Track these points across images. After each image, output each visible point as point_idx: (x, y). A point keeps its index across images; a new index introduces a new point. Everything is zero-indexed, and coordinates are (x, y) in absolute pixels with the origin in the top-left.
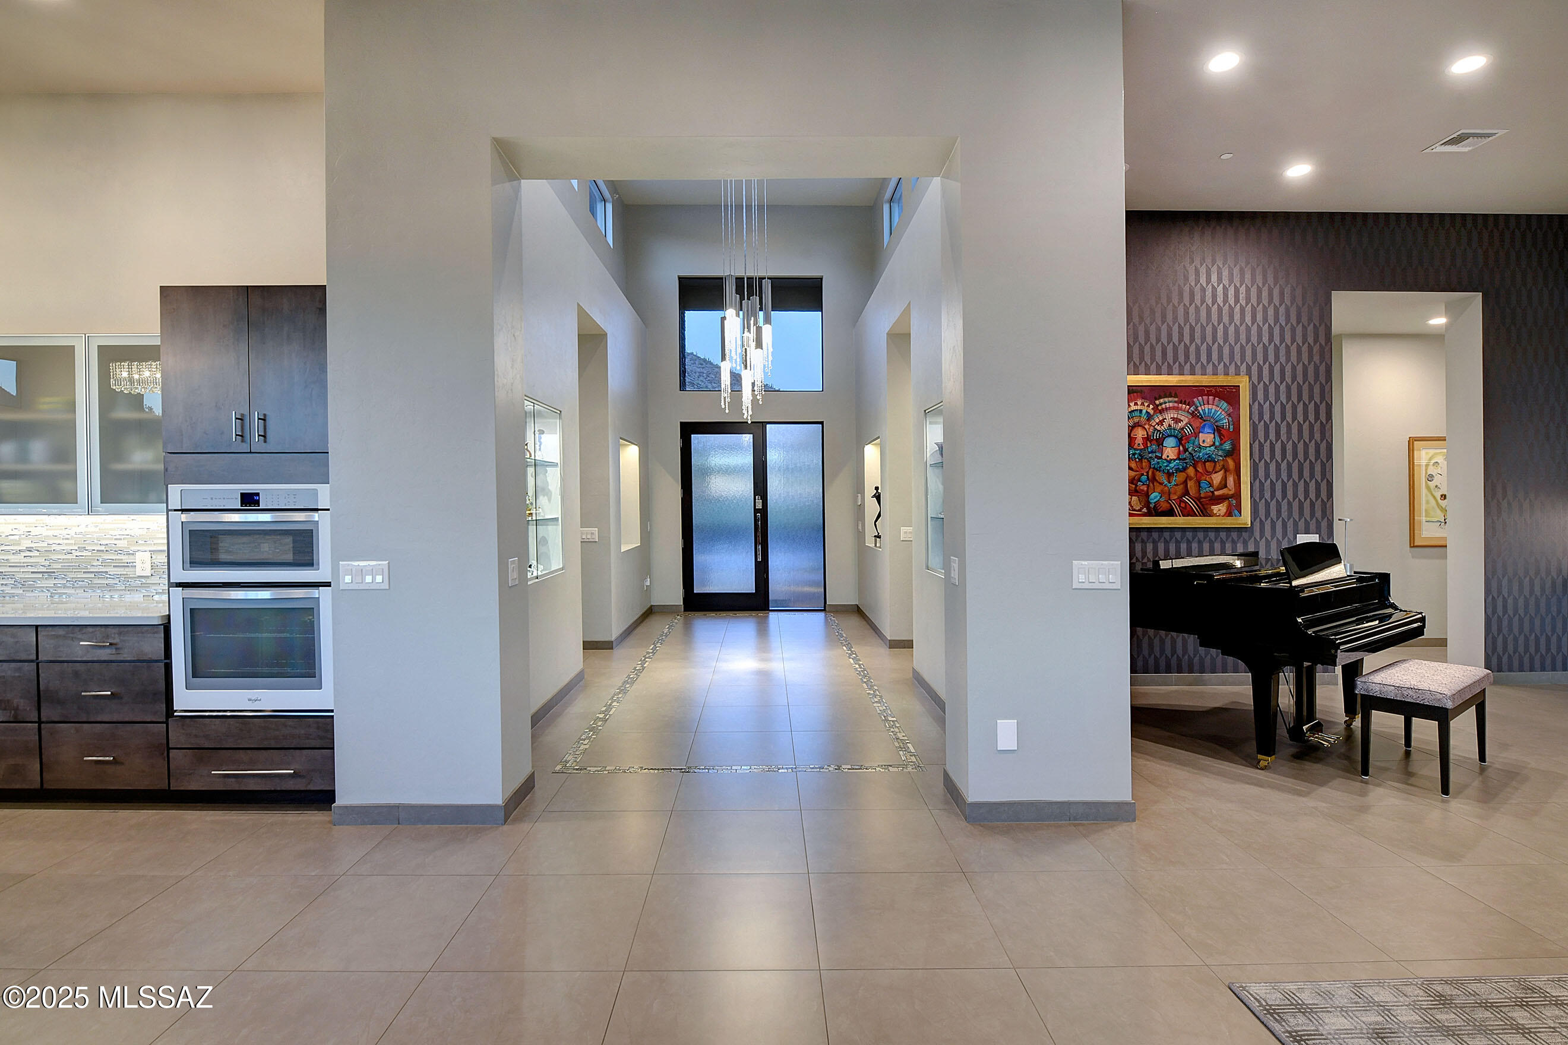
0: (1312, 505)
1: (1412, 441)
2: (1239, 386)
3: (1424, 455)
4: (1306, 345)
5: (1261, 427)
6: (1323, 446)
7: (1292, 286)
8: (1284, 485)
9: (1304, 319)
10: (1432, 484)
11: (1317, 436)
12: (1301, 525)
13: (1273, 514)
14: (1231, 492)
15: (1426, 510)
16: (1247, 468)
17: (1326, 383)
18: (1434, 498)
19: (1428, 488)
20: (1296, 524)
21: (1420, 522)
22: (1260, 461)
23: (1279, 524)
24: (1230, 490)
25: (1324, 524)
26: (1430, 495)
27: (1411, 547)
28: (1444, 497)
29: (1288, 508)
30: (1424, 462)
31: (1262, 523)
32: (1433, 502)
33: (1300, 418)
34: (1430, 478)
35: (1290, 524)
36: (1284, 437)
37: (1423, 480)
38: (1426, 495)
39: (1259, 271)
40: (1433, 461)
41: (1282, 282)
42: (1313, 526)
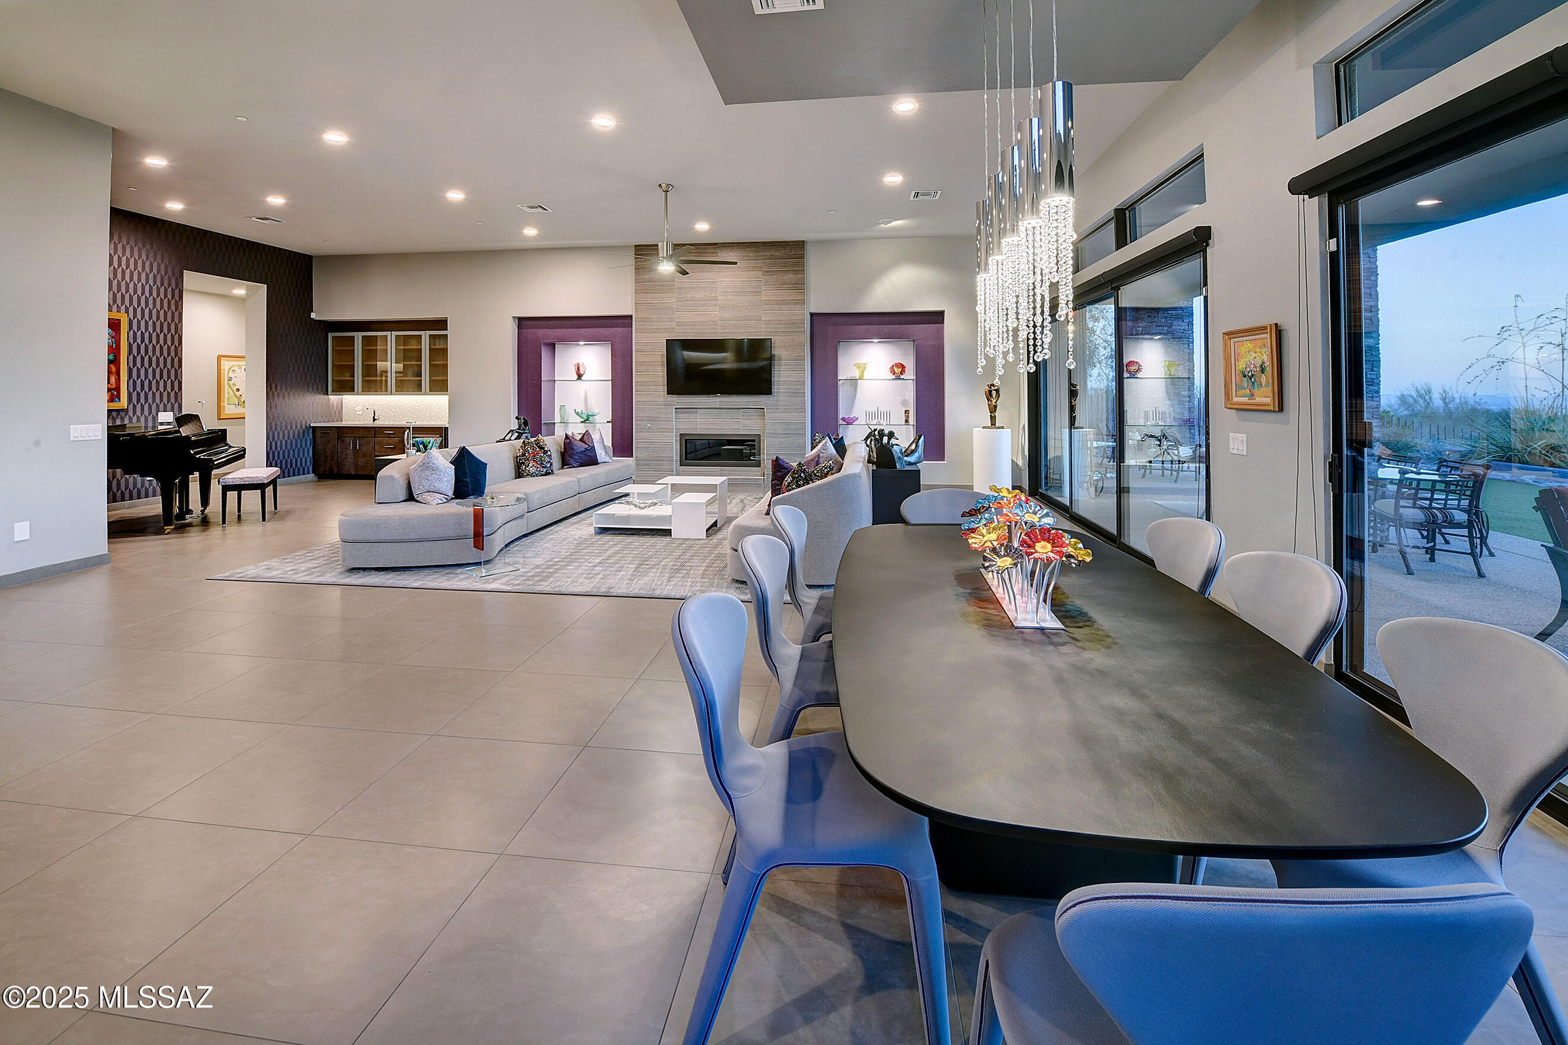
0: (169, 394)
1: (220, 357)
2: (120, 320)
3: (226, 364)
4: (167, 299)
5: (135, 346)
6: (176, 360)
7: (158, 263)
8: (150, 383)
9: (166, 284)
10: (231, 383)
11: (173, 354)
12: (161, 406)
13: (142, 400)
14: (114, 387)
15: (228, 398)
16: (125, 372)
17: (179, 323)
18: (233, 390)
19: (229, 384)
20: (158, 406)
21: (224, 407)
22: (134, 367)
23: (146, 407)
24: (112, 385)
25: (176, 406)
26: (230, 389)
27: (218, 419)
28: (238, 390)
29: (153, 397)
30: (227, 368)
31: (135, 407)
32: (232, 393)
33: (162, 343)
34: (230, 379)
35: (154, 406)
36: (150, 353)
37: (226, 380)
38: (228, 389)
39: (136, 249)
40: (233, 369)
41: (152, 259)
42: (169, 406)
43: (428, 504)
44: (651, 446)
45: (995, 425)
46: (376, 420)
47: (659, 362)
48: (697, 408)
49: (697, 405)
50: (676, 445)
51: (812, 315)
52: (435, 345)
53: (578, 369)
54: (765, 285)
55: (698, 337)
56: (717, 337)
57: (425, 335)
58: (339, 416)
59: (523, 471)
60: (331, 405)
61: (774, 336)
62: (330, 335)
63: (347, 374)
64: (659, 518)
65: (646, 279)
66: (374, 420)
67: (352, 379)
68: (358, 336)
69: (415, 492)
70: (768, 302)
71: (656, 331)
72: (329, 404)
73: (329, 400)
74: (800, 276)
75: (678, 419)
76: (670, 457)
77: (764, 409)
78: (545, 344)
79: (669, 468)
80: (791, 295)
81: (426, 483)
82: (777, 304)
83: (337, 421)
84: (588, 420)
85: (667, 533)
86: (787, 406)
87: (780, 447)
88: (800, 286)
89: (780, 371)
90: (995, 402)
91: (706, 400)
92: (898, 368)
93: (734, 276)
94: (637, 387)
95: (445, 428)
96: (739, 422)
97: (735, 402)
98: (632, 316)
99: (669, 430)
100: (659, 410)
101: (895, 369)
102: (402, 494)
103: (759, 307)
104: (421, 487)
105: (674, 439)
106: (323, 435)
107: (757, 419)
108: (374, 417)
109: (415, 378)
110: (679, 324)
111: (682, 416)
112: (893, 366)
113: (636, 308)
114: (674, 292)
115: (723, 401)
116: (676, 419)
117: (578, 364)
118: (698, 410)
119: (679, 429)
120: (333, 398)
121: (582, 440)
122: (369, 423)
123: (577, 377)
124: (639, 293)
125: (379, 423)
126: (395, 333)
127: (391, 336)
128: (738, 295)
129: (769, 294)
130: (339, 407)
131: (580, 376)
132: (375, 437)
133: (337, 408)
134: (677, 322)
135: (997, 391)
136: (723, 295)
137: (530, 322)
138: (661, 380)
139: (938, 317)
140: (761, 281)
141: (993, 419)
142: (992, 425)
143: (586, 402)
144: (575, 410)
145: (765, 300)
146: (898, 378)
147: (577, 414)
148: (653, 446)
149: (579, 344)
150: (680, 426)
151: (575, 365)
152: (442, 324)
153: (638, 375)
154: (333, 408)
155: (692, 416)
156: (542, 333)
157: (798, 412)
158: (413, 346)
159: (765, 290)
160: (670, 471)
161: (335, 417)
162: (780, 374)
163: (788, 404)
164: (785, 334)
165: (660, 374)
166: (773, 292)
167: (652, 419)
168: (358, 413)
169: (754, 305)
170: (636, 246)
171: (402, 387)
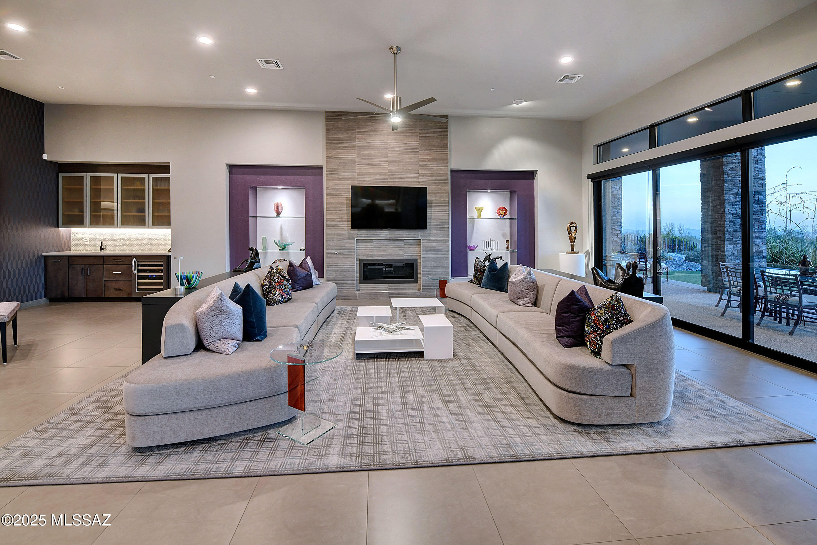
43: (223, 353)
44: (338, 269)
45: (574, 251)
46: (103, 249)
47: (344, 203)
48: (372, 239)
49: (372, 237)
50: (357, 268)
51: (452, 171)
52: (156, 186)
53: (278, 208)
54: (421, 147)
55: (373, 184)
56: (387, 185)
57: (149, 178)
58: (68, 246)
59: (271, 299)
60: (61, 236)
61: (429, 185)
62: (60, 175)
63: (76, 210)
64: (410, 342)
65: (334, 138)
66: (102, 249)
67: (82, 214)
68: (87, 177)
69: (207, 340)
70: (423, 160)
71: (342, 179)
72: (59, 236)
73: (59, 232)
74: (445, 141)
75: (358, 247)
76: (352, 277)
77: (420, 239)
78: (251, 188)
79: (352, 286)
80: (437, 155)
81: (218, 329)
82: (429, 161)
83: (67, 251)
84: (284, 248)
85: (421, 355)
86: (436, 237)
87: (431, 268)
88: (445, 148)
89: (432, 211)
90: (575, 235)
91: (378, 233)
92: (502, 211)
93: (399, 139)
94: (328, 223)
95: (168, 256)
96: (402, 249)
97: (400, 234)
98: (322, 168)
99: (352, 256)
100: (344, 241)
101: (501, 212)
102: (192, 344)
103: (417, 163)
104: (213, 334)
105: (356, 263)
106: (54, 263)
107: (415, 248)
108: (101, 247)
109: (138, 214)
110: (360, 174)
111: (361, 245)
112: (499, 209)
113: (326, 161)
114: (355, 149)
115: (392, 234)
116: (356, 247)
117: (278, 204)
118: (373, 241)
119: (359, 255)
120: (63, 231)
121: (301, 266)
122: (96, 251)
123: (276, 214)
124: (329, 149)
125: (106, 252)
126: (121, 175)
127: (118, 178)
128: (402, 154)
129: (423, 154)
130: (68, 239)
131: (278, 214)
132: (104, 265)
133: (66, 239)
134: (357, 173)
135: (576, 227)
136: (391, 153)
137: (239, 170)
138: (345, 217)
139: (531, 175)
140: (418, 144)
141: (572, 246)
142: (572, 251)
143: (281, 234)
144: (275, 240)
145: (421, 158)
146: (502, 218)
147: (276, 243)
148: (340, 269)
149: (277, 188)
150: (360, 253)
151: (274, 204)
152: (165, 168)
153: (329, 213)
154: (63, 239)
155: (369, 245)
156: (251, 178)
157: (444, 242)
158: (137, 186)
159: (421, 151)
160: (352, 288)
161: (65, 247)
162: (431, 213)
163: (436, 236)
164: (435, 184)
165: (345, 213)
166: (426, 153)
167: (339, 248)
168: (86, 243)
169: (413, 162)
170: (326, 112)
171: (127, 222)
